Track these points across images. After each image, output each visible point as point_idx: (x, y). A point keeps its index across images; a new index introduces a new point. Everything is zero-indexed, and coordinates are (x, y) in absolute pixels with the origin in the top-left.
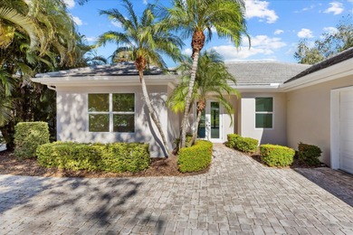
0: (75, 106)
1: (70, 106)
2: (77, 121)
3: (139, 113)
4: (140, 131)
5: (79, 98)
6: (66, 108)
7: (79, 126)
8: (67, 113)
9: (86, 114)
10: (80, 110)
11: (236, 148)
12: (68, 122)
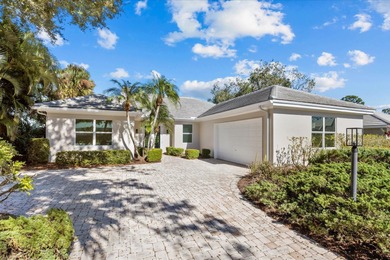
0: (65, 127)
1: (60, 128)
2: (67, 138)
3: (115, 132)
4: (116, 144)
5: (68, 121)
6: (56, 129)
7: (68, 142)
8: (58, 133)
9: (74, 133)
10: (69, 130)
11: (172, 154)
12: (59, 139)
